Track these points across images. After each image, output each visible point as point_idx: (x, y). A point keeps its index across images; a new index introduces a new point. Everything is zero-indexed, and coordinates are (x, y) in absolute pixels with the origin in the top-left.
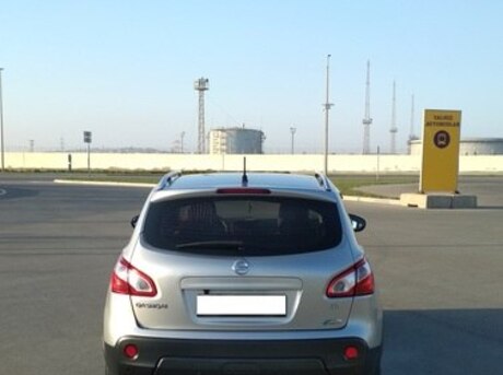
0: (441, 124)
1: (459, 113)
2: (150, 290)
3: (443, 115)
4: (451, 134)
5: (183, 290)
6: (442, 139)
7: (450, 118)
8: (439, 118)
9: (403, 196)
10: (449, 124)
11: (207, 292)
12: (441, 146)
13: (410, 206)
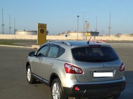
0: (42, 27)
1: (46, 24)
2: (81, 72)
3: (42, 25)
4: (44, 30)
5: (90, 72)
6: (42, 31)
7: (44, 26)
8: (41, 26)
9: (32, 46)
10: (44, 27)
11: (95, 72)
12: (42, 33)
13: (35, 48)
